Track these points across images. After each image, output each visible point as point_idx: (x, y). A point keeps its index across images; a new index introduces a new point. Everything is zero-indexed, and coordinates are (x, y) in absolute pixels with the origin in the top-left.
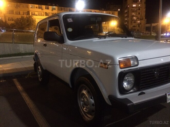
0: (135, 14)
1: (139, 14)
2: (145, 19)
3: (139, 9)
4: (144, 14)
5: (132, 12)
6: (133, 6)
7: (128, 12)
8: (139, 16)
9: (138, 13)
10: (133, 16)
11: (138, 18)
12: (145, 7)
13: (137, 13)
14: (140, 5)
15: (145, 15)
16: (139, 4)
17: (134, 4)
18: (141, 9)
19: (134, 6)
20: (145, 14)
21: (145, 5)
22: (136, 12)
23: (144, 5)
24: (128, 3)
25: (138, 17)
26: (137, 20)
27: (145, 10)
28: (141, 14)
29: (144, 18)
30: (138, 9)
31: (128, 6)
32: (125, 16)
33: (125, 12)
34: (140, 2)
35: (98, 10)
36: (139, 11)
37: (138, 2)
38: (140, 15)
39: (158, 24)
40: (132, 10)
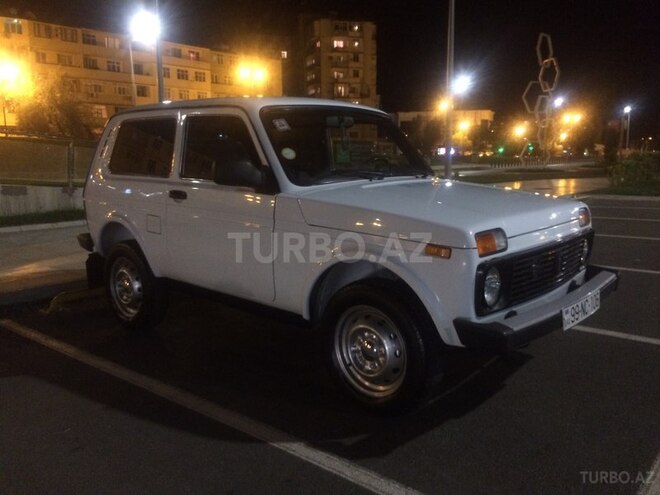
0: (341, 75)
1: (356, 74)
2: (378, 93)
3: (356, 59)
4: (371, 77)
5: (332, 67)
6: (335, 46)
7: (318, 64)
8: (356, 83)
9: (351, 73)
10: (336, 82)
11: (352, 91)
12: (374, 51)
13: (348, 72)
14: (356, 44)
15: (375, 82)
16: (355, 41)
17: (339, 36)
18: (361, 56)
19: (338, 44)
20: (374, 76)
21: (375, 46)
22: (344, 66)
23: (372, 46)
24: (317, 33)
25: (353, 86)
26: (351, 95)
27: (374, 62)
28: (361, 75)
29: (373, 90)
30: (352, 56)
31: (318, 44)
32: (308, 78)
33: (309, 63)
34: (358, 35)
35: (208, 50)
36: (357, 65)
37: (351, 34)
38: (358, 80)
39: (419, 116)
40: (331, 58)
